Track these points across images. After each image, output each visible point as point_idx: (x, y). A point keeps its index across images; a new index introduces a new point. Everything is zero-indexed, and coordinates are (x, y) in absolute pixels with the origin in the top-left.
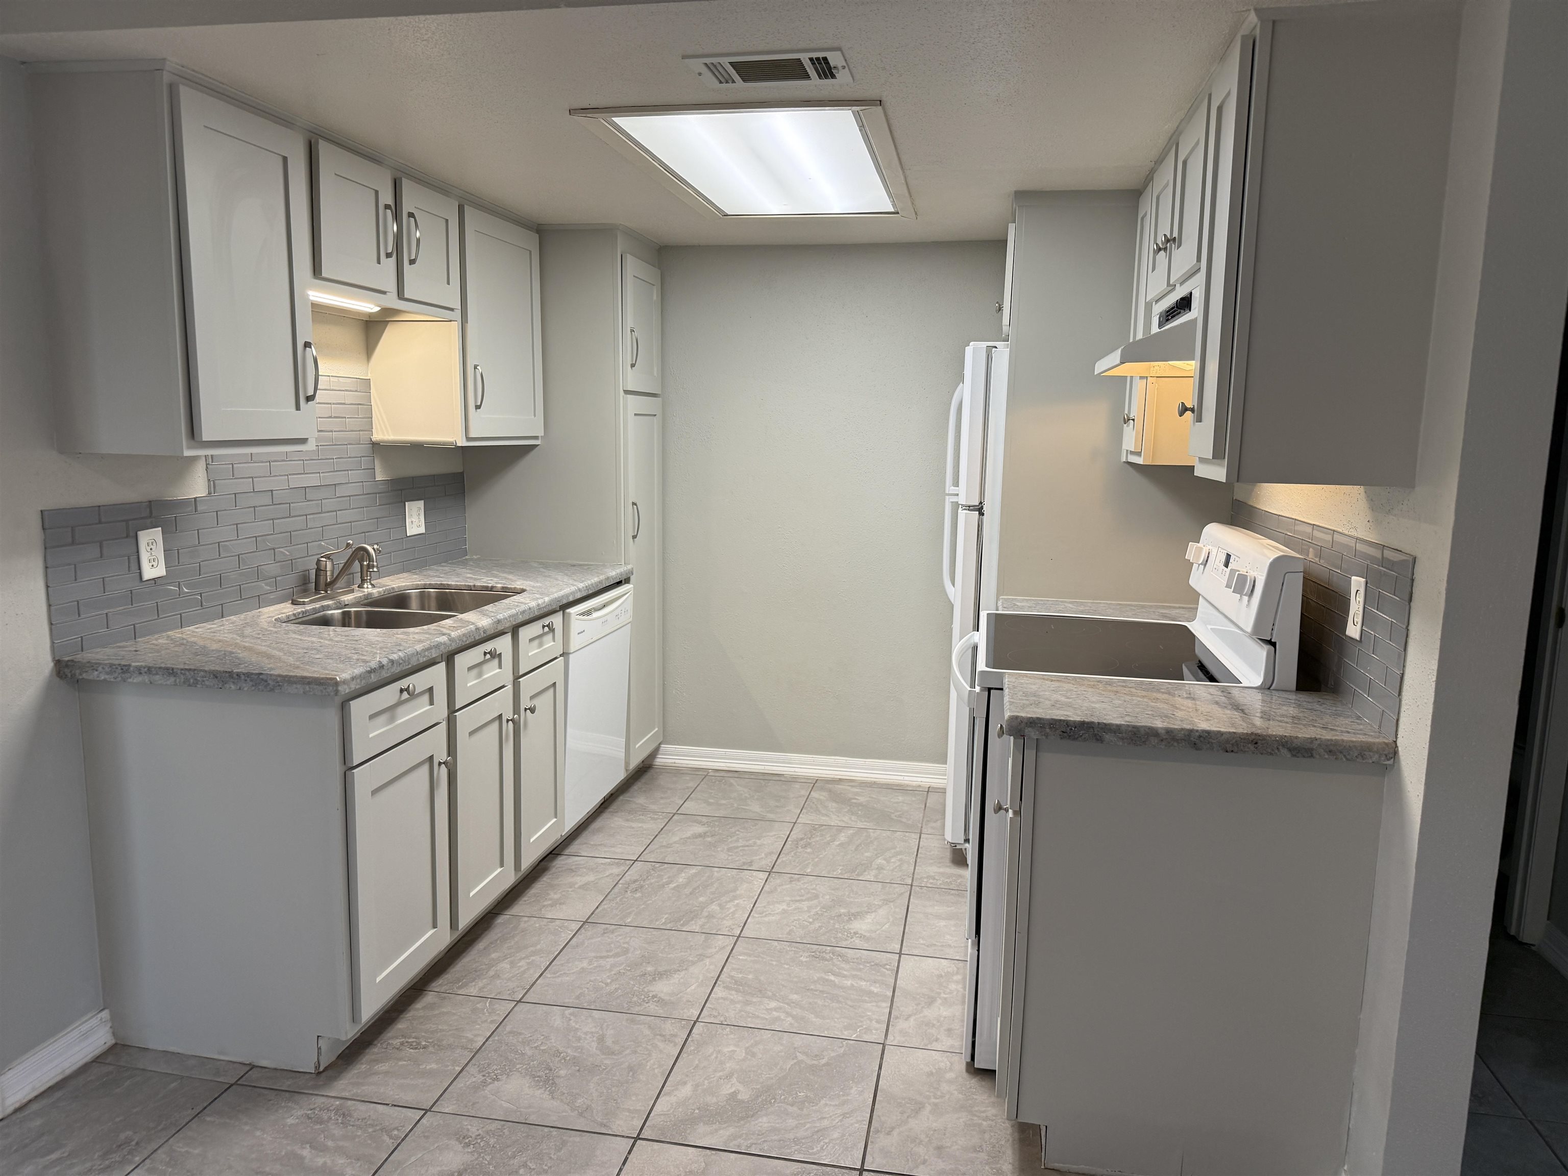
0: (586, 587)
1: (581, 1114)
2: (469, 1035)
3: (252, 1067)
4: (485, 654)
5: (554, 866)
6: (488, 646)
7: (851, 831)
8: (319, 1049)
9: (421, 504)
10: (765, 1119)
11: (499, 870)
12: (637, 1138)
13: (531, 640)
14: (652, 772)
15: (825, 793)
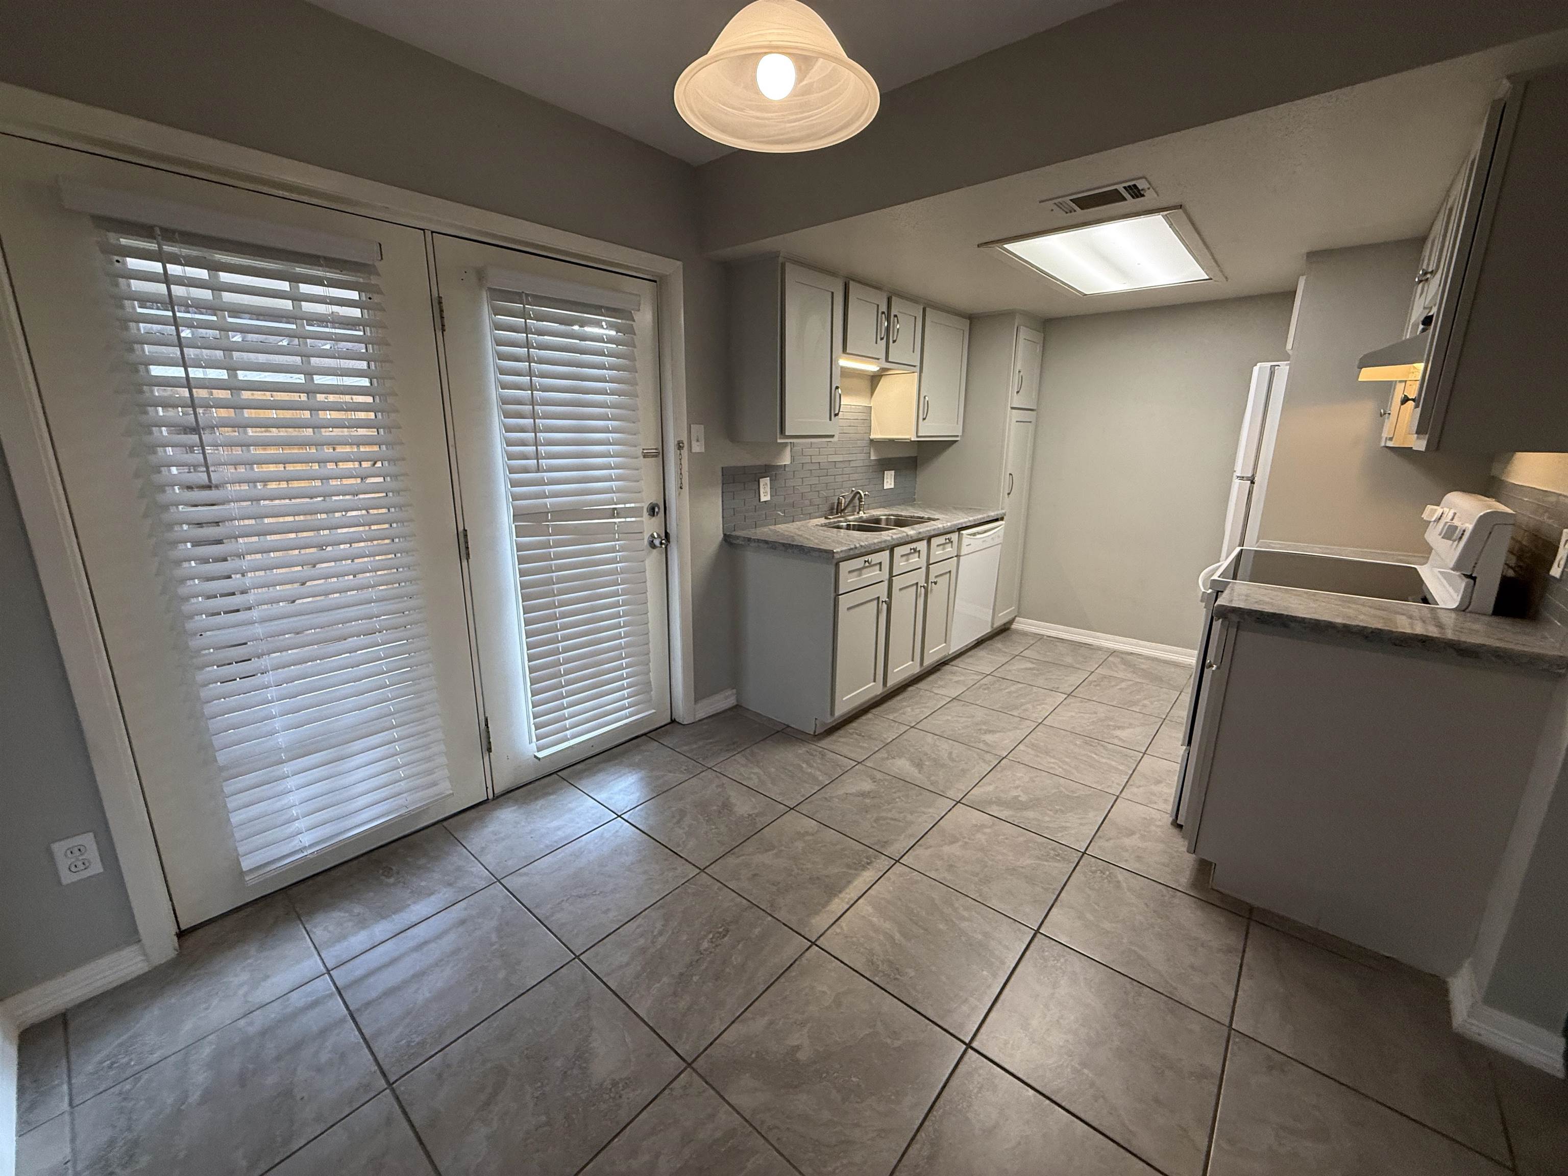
0: (975, 520)
1: (932, 784)
2: (885, 736)
3: (788, 726)
4: (911, 549)
5: (943, 669)
6: (913, 545)
7: (1131, 683)
8: (816, 725)
9: (893, 473)
10: (1032, 813)
11: (911, 664)
12: (959, 802)
13: (938, 546)
14: (1009, 631)
15: (1119, 660)
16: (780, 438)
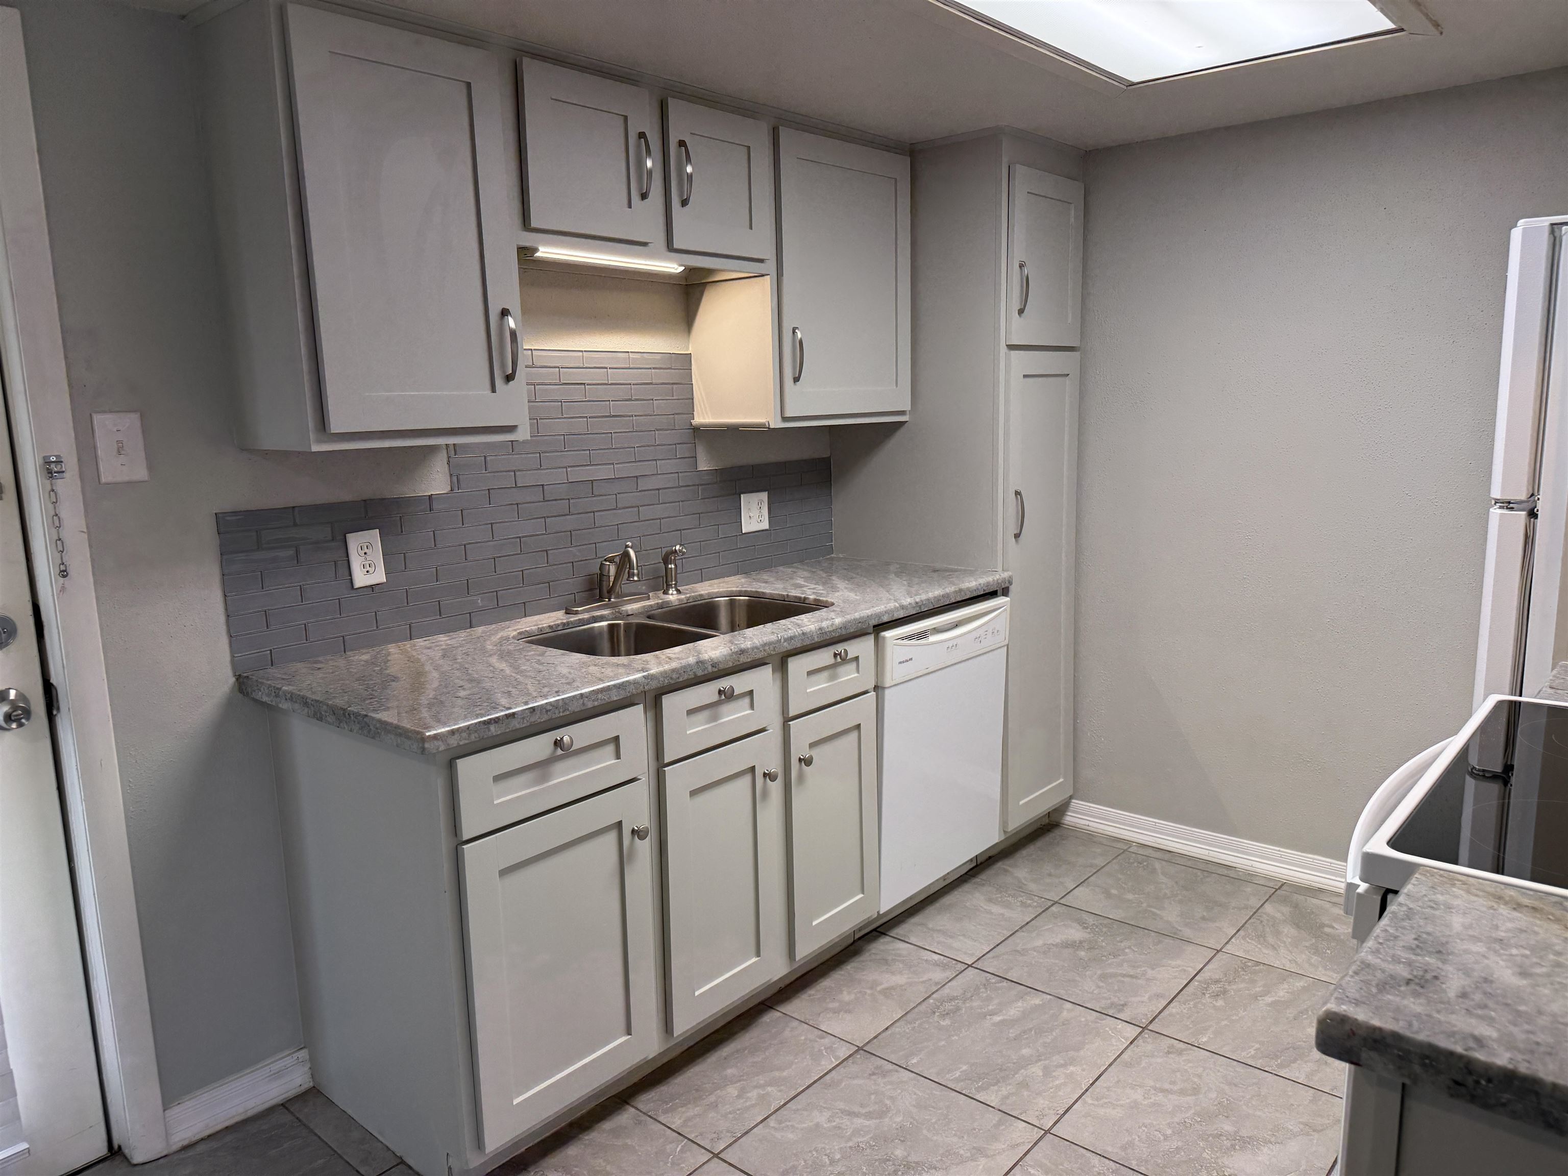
0: (917, 603)
3: (401, 1162)
4: (720, 692)
5: (869, 950)
6: (726, 683)
8: (450, 1168)
9: (764, 496)
11: (754, 960)
13: (813, 672)
14: (1057, 833)
15: (1286, 910)
16: (319, 441)
